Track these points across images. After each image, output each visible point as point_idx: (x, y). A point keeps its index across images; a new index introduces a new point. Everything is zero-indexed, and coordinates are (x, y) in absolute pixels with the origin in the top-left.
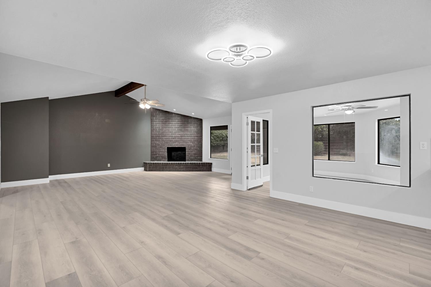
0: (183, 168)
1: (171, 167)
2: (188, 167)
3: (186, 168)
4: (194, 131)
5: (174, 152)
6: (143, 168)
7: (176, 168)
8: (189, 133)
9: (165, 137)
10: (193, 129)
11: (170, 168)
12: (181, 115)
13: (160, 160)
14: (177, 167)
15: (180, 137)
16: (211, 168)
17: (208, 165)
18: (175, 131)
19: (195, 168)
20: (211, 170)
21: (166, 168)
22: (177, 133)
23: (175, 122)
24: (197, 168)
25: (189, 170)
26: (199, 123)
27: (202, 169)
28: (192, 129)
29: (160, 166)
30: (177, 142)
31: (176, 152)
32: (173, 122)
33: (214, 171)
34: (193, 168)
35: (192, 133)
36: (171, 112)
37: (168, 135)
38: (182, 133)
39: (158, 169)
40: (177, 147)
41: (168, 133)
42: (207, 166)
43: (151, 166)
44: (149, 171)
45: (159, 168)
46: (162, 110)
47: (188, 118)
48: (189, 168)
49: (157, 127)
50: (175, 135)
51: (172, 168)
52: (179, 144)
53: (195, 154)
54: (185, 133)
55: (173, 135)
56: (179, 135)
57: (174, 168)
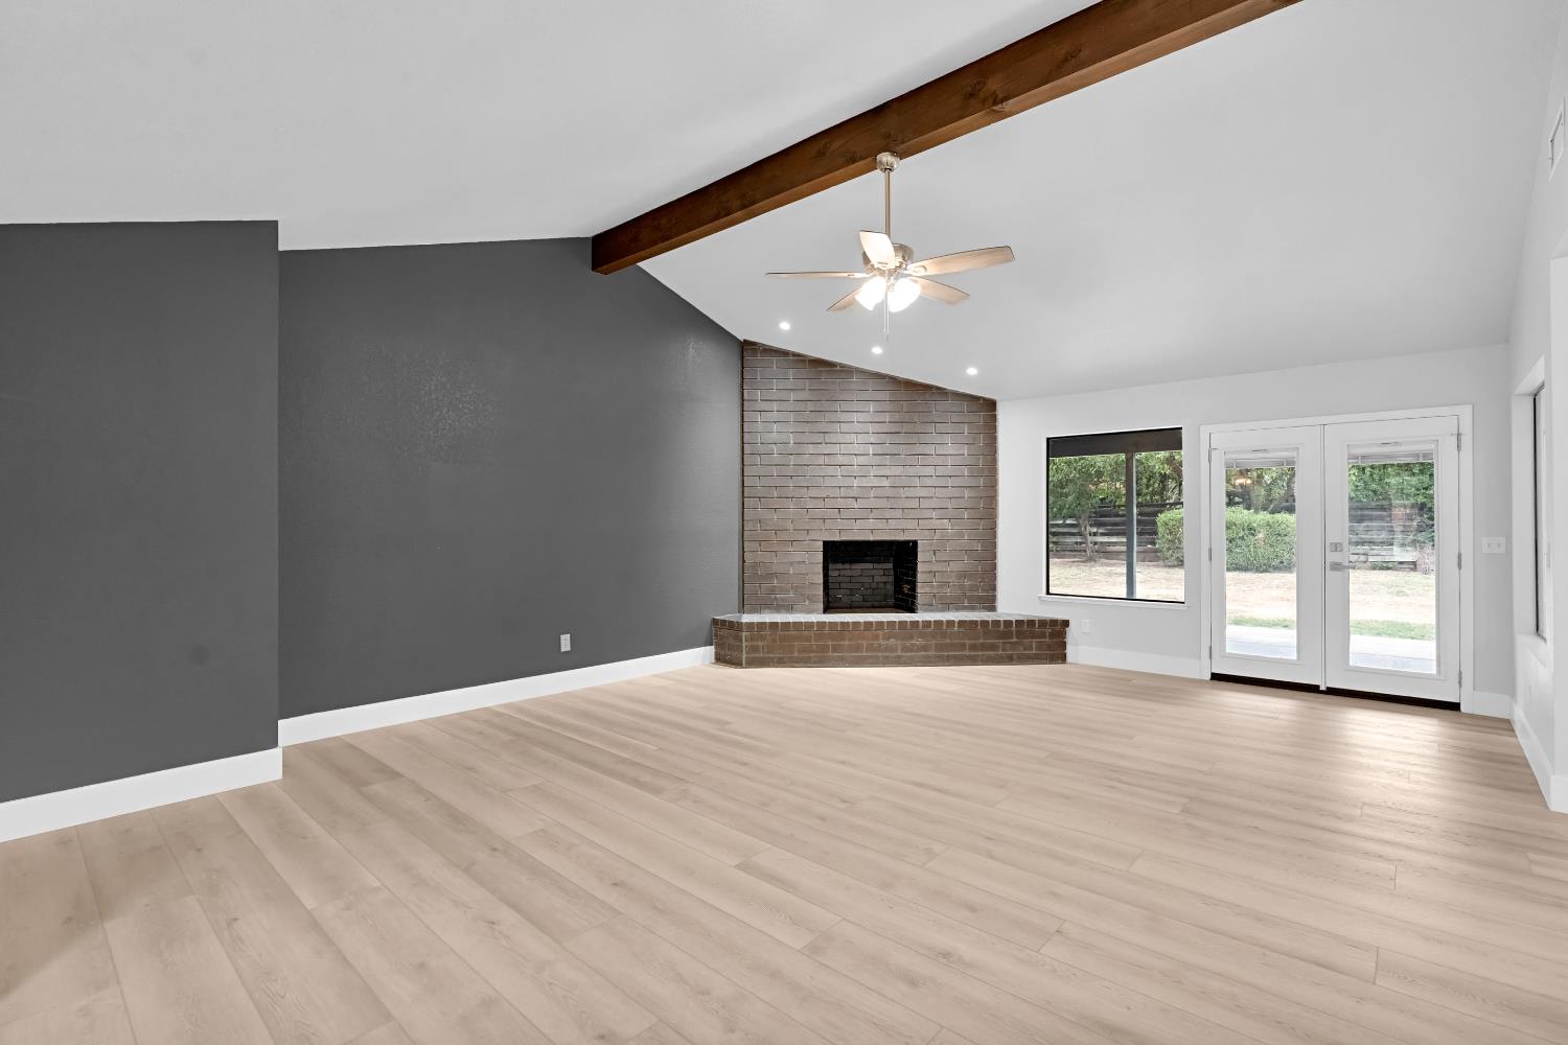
0: (925, 648)
1: (865, 643)
2: (948, 641)
3: (940, 648)
4: (959, 460)
5: (839, 566)
6: (709, 651)
7: (888, 649)
8: (929, 471)
9: (814, 493)
10: (950, 449)
11: (858, 648)
12: (894, 380)
13: (790, 609)
14: (892, 641)
15: (890, 492)
16: (1064, 645)
17: (1048, 631)
18: (861, 460)
19: (983, 647)
20: (1063, 658)
21: (835, 649)
22: (873, 471)
23: (861, 417)
24: (993, 647)
25: (955, 657)
26: (980, 418)
27: (1021, 651)
28: (949, 447)
29: (808, 639)
30: (872, 516)
31: (847, 566)
32: (855, 417)
33: (1082, 661)
34: (973, 647)
35: (949, 471)
36: (842, 366)
37: (829, 482)
38: (898, 471)
39: (796, 655)
40: (872, 539)
41: (830, 471)
42: (1043, 635)
43: (763, 638)
44: (754, 663)
45: (799, 652)
46: (799, 355)
47: (928, 397)
48: (953, 647)
49: (774, 436)
50: (865, 482)
51: (871, 648)
52: (881, 525)
53: (963, 575)
54: (911, 471)
55: (856, 483)
56: (885, 483)
57: (879, 648)
